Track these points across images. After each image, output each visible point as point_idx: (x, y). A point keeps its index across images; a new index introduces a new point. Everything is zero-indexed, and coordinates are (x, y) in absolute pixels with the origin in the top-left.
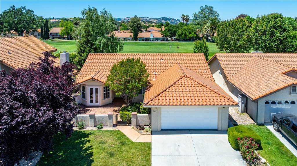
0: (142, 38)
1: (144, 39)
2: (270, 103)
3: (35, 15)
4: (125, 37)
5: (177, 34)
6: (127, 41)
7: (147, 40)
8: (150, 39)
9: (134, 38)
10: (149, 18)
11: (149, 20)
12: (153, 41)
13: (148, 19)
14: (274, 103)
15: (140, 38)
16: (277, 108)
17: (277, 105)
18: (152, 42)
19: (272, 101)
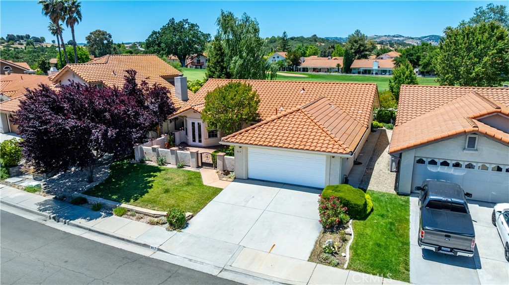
0: (359, 69)
1: (361, 70)
2: (427, 162)
3: (200, 32)
4: (328, 66)
5: (420, 63)
6: (332, 74)
7: (367, 72)
8: (373, 70)
9: (345, 68)
10: (403, 37)
11: (403, 40)
12: (376, 74)
13: (401, 39)
14: (433, 162)
15: (355, 69)
16: (438, 172)
17: (439, 167)
18: (374, 76)
19: (429, 160)
